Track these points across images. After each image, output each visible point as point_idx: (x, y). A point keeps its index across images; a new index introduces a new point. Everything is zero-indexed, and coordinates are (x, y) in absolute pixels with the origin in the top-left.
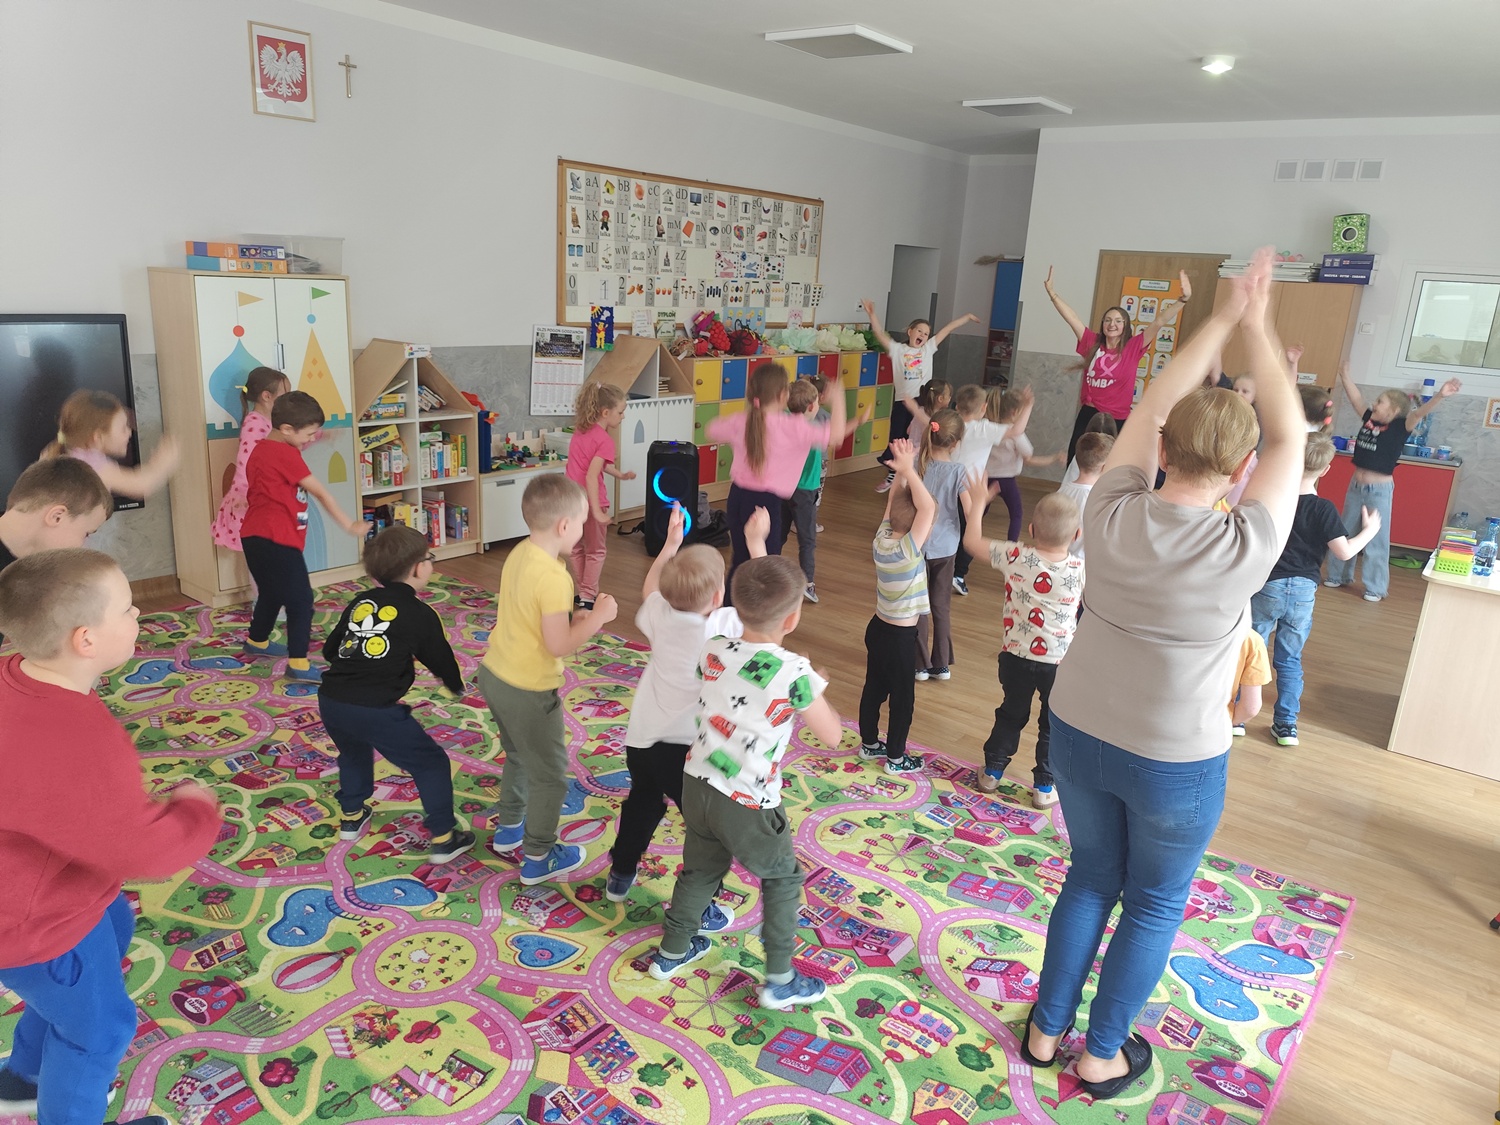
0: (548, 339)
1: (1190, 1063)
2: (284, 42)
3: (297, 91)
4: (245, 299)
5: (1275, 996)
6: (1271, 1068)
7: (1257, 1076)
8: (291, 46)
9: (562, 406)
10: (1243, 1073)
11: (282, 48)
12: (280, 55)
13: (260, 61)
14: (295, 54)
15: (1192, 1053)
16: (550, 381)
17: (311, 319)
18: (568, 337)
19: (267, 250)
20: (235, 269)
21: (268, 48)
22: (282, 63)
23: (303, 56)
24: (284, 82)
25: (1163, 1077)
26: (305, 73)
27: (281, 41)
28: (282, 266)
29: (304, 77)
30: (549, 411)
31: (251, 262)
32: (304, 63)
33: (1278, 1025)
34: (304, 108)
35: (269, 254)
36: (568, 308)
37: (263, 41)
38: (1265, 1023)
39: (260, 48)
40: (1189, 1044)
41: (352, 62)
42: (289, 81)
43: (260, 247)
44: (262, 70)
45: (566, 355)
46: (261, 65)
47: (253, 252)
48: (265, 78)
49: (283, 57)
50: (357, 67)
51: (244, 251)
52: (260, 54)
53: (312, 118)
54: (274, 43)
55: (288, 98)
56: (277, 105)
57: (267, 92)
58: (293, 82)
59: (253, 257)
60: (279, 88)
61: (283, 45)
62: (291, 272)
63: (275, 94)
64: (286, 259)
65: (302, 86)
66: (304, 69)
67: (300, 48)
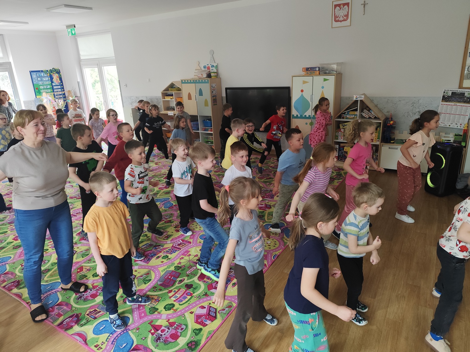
0: (450, 94)
1: (81, 314)
2: (342, 4)
3: (345, 18)
4: (304, 82)
5: (103, 342)
6: (71, 332)
7: (70, 327)
8: (344, 5)
9: (454, 124)
10: (72, 325)
11: (342, 6)
12: (341, 8)
13: (335, 12)
14: (346, 6)
15: (85, 315)
16: (448, 113)
17: (323, 87)
18: (463, 94)
19: (313, 69)
20: (304, 74)
21: (338, 8)
22: (341, 11)
23: (348, 7)
24: (341, 16)
25: (78, 307)
26: (349, 11)
27: (341, 4)
28: (318, 72)
29: (348, 13)
30: (446, 125)
31: (309, 72)
32: (349, 8)
33: (88, 339)
34: (347, 23)
35: (314, 69)
36: (465, 81)
37: (336, 6)
38: (90, 335)
39: (335, 8)
40: (88, 315)
41: (363, 3)
42: (343, 15)
43: (312, 68)
44: (335, 15)
45: (459, 102)
46: (334, 13)
47: (310, 69)
48: (336, 17)
49: (342, 9)
50: (367, 4)
51: (307, 69)
52: (335, 10)
53: (349, 25)
54: (339, 5)
55: (342, 21)
56: (339, 24)
57: (336, 21)
58: (344, 16)
59: (309, 71)
60: (340, 19)
61: (342, 5)
62: (319, 74)
63: (338, 21)
64: (319, 70)
65: (347, 16)
66: (348, 10)
67: (348, 4)
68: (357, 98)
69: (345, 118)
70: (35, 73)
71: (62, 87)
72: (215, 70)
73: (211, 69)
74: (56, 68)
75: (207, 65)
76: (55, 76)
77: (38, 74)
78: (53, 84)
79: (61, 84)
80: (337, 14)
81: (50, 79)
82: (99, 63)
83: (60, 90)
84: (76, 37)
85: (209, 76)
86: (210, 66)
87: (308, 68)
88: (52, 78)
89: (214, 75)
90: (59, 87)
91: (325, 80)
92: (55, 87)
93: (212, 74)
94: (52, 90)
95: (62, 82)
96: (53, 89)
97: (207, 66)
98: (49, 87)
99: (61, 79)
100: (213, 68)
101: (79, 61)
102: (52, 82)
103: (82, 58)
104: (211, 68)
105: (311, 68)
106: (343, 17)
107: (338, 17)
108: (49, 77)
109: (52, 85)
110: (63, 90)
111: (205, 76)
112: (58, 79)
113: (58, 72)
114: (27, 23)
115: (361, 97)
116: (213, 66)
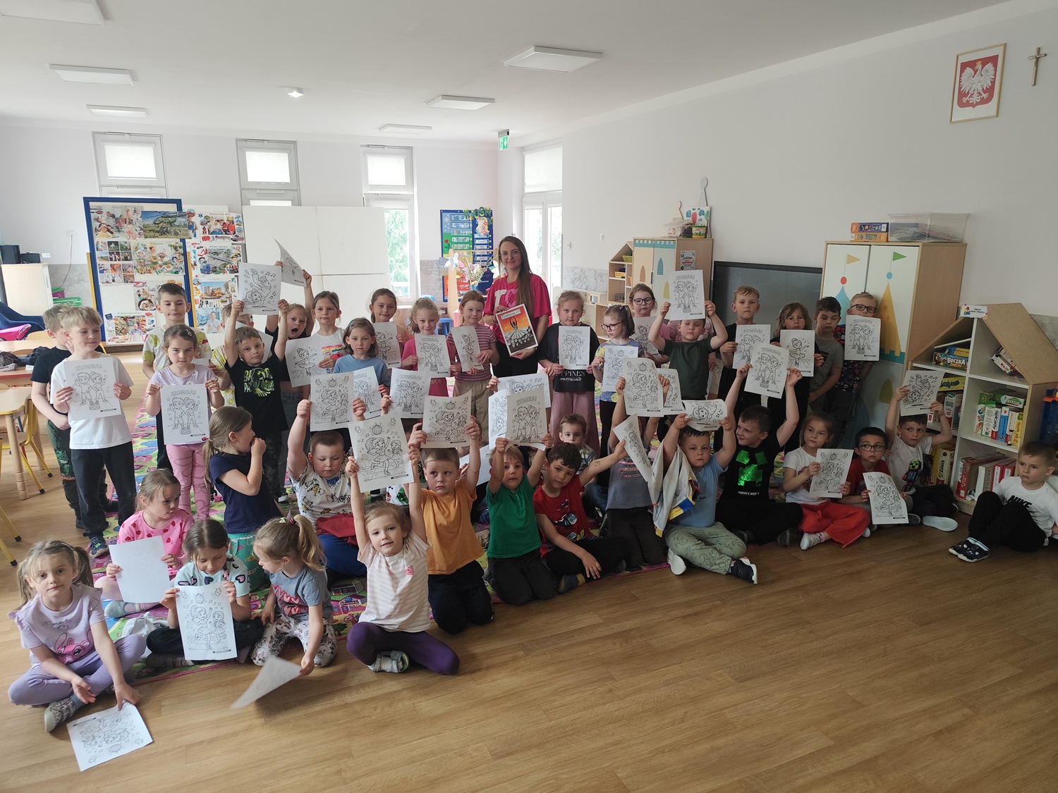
2: (980, 60)
3: (985, 96)
4: (851, 259)
8: (985, 61)
11: (979, 66)
12: (976, 72)
13: (960, 82)
14: (989, 66)
17: (889, 276)
19: (875, 226)
20: (853, 239)
21: (969, 70)
22: (977, 77)
23: (995, 66)
24: (976, 92)
26: (995, 79)
27: (977, 60)
28: (883, 236)
29: (993, 83)
31: (864, 234)
32: (996, 70)
34: (990, 109)
35: (877, 228)
37: (964, 66)
39: (962, 71)
41: (1034, 53)
42: (980, 89)
43: (872, 223)
44: (960, 88)
46: (960, 85)
47: (867, 227)
48: (962, 94)
49: (978, 73)
50: (1046, 55)
51: (862, 227)
52: (961, 77)
53: (995, 114)
54: (972, 64)
55: (978, 104)
56: (968, 113)
57: (961, 105)
58: (983, 90)
59: (867, 231)
60: (971, 99)
61: (980, 62)
62: (887, 241)
63: (968, 104)
64: (887, 231)
65: (990, 90)
66: (995, 75)
67: (994, 60)
68: (968, 313)
69: (942, 364)
70: (448, 214)
71: (490, 241)
72: (705, 223)
73: (697, 220)
74: (486, 207)
75: (693, 209)
76: (482, 222)
77: (453, 216)
78: (476, 236)
79: (490, 236)
80: (965, 87)
81: (471, 225)
82: (544, 200)
83: (485, 247)
84: (524, 153)
85: (687, 233)
86: (698, 212)
87: (864, 225)
88: (475, 225)
89: (698, 232)
90: (486, 242)
91: (897, 256)
92: (477, 242)
93: (694, 230)
94: (471, 246)
95: (491, 233)
96: (473, 244)
97: (693, 212)
98: (468, 239)
99: (490, 228)
100: (703, 217)
101: (523, 195)
102: (474, 232)
103: (527, 190)
104: (698, 217)
105: (870, 225)
106: (980, 94)
107: (968, 93)
108: (471, 222)
109: (473, 236)
110: (491, 247)
111: (679, 233)
112: (487, 227)
113: (489, 215)
114: (430, 128)
115: (978, 311)
116: (702, 213)
